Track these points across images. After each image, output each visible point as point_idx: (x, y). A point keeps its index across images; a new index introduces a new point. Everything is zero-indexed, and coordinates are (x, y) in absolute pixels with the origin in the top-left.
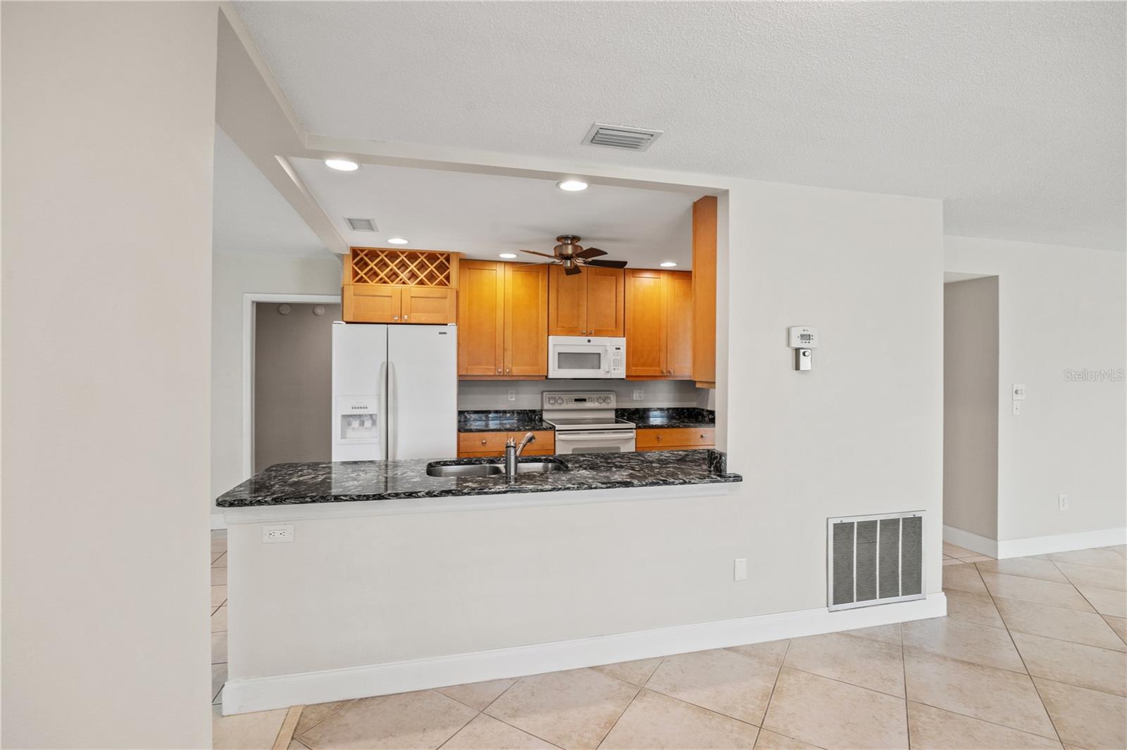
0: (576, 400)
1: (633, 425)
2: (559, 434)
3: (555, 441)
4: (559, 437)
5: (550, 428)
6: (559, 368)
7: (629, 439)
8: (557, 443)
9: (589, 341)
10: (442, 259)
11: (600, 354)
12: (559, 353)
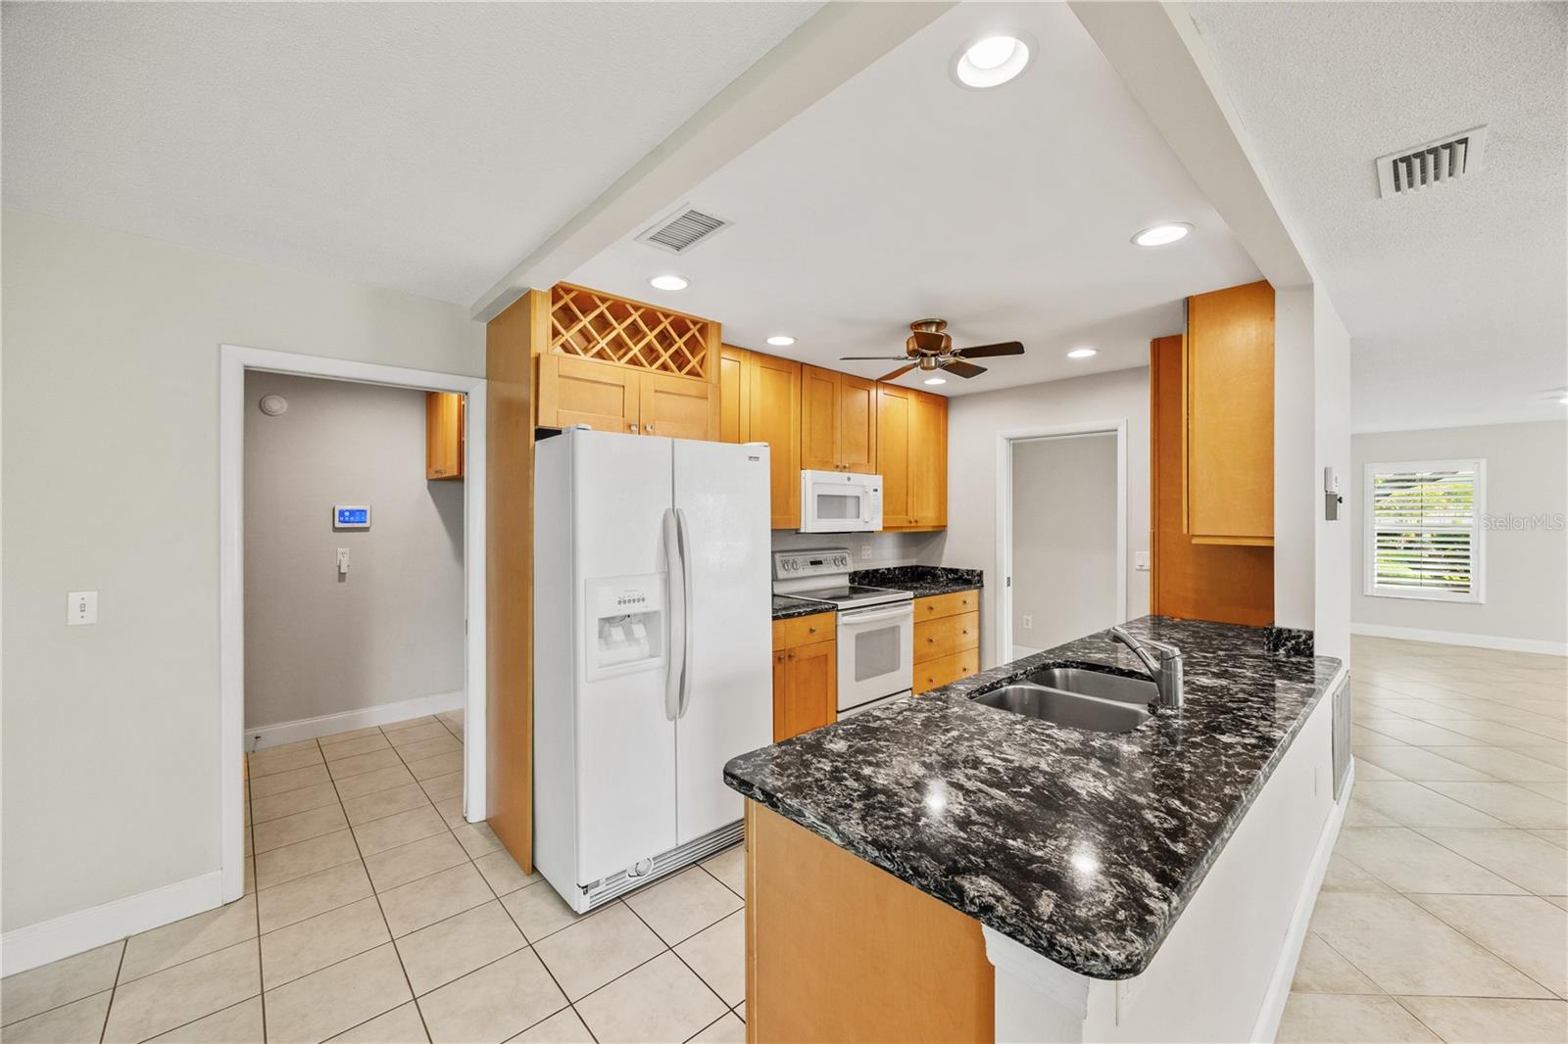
0: (813, 563)
1: (910, 594)
2: (843, 615)
3: (836, 626)
4: (843, 619)
5: (833, 608)
6: (819, 517)
7: (906, 616)
8: (839, 628)
9: (849, 479)
10: (694, 330)
11: (858, 497)
12: (819, 496)
